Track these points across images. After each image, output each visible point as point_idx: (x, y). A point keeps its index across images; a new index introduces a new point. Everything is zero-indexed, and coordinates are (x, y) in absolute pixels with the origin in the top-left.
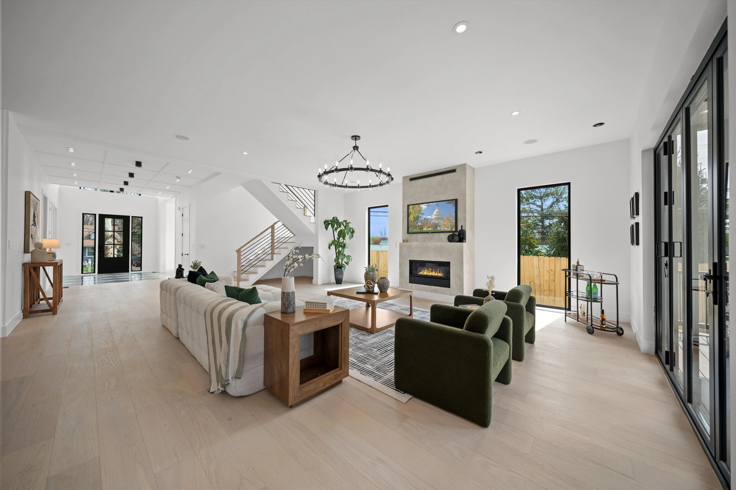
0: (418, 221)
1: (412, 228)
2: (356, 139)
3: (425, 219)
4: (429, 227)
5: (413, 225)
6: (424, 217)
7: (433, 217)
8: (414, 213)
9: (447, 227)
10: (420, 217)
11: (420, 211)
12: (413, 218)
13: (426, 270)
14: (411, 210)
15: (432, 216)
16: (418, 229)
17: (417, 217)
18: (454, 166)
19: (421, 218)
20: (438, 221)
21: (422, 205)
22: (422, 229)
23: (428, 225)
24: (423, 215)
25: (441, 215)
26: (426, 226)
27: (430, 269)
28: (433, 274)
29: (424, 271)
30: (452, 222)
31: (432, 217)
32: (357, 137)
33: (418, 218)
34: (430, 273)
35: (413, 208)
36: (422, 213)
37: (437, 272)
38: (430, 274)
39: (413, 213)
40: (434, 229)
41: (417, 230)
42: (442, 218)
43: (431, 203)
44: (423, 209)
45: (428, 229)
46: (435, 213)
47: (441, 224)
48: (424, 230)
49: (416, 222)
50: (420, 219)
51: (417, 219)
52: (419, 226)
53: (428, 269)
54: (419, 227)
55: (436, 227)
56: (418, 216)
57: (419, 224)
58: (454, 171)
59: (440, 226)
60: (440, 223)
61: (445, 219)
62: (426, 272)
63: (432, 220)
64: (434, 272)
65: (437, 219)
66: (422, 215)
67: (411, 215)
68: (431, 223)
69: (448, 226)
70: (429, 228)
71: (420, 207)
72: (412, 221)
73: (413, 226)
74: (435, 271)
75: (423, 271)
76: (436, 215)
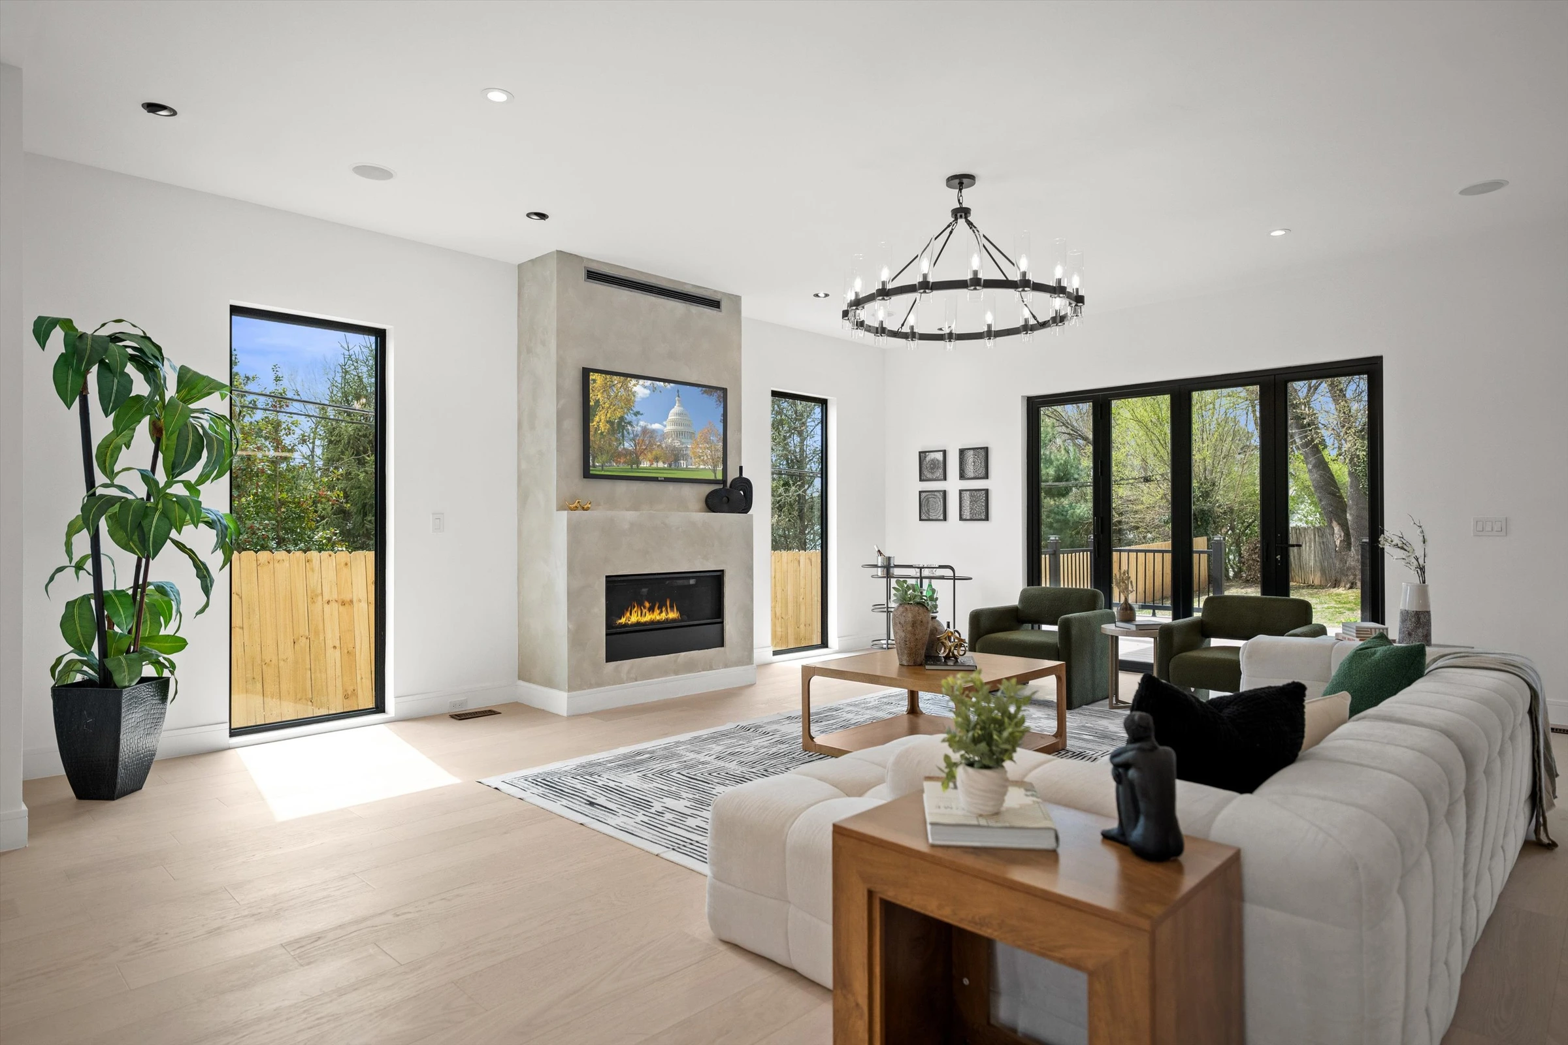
0: (623, 436)
1: (604, 457)
2: (961, 184)
3: (645, 431)
4: (657, 459)
5: (607, 447)
6: (642, 423)
7: (669, 428)
8: (609, 408)
9: (703, 460)
10: (630, 423)
11: (629, 402)
12: (607, 422)
13: (635, 609)
14: (596, 395)
15: (665, 423)
16: (625, 462)
17: (619, 423)
18: (715, 291)
19: (632, 426)
20: (681, 442)
21: (634, 385)
22: (638, 463)
23: (654, 453)
24: (639, 416)
25: (689, 426)
26: (650, 456)
27: (647, 605)
28: (657, 616)
29: (631, 614)
30: (715, 448)
31: (665, 426)
32: (965, 181)
33: (623, 428)
34: (647, 614)
35: (606, 388)
36: (635, 410)
37: (664, 609)
38: (648, 617)
39: (607, 405)
40: (670, 465)
41: (621, 466)
42: (691, 435)
43: (662, 383)
44: (638, 398)
45: (655, 465)
46: (672, 415)
47: (689, 452)
48: (642, 465)
49: (617, 440)
50: (630, 431)
51: (619, 427)
52: (627, 453)
53: (641, 605)
54: (625, 456)
55: (677, 460)
56: (622, 419)
57: (626, 445)
58: (715, 304)
59: (685, 457)
60: (687, 447)
61: (698, 436)
62: (636, 615)
63: (664, 436)
64: (657, 611)
65: (679, 434)
66: (634, 418)
67: (599, 414)
68: (664, 446)
69: (706, 458)
70: (657, 462)
71: (627, 389)
72: (602, 433)
73: (608, 453)
74: (658, 608)
75: (628, 614)
76: (675, 423)
